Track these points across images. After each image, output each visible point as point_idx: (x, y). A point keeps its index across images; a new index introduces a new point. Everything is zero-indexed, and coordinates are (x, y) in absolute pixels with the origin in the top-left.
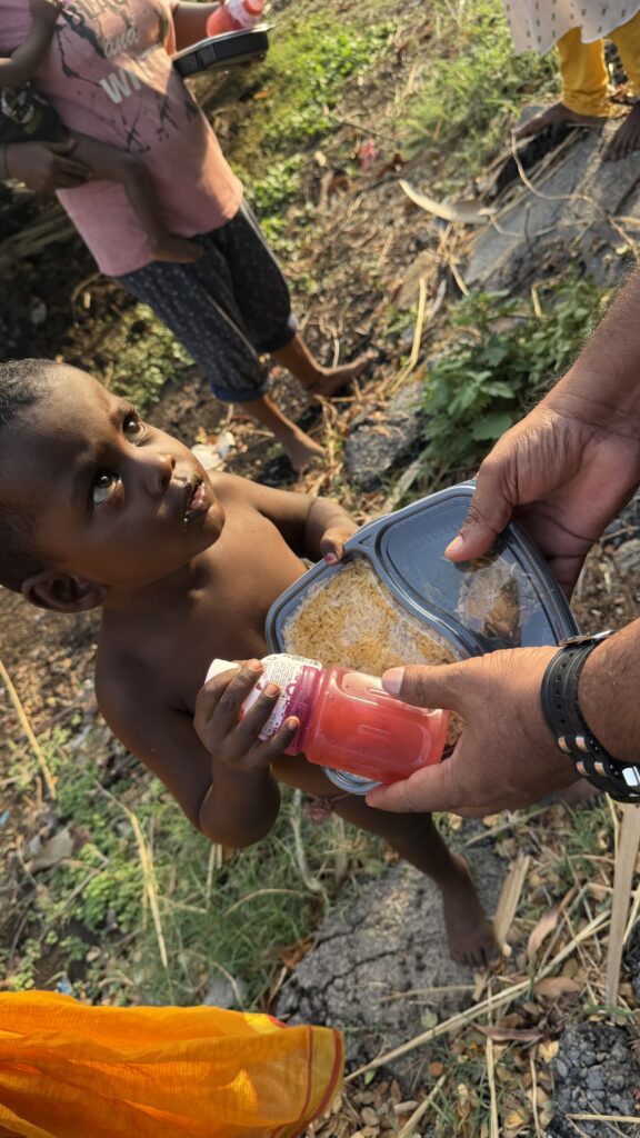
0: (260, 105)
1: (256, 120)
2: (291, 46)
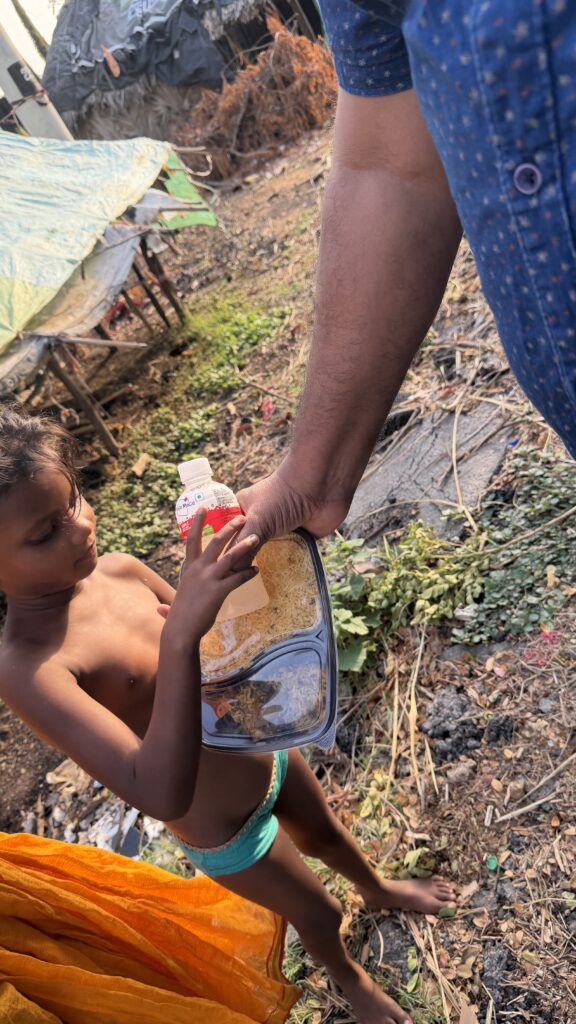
0: (186, 361)
1: (183, 372)
2: (211, 317)
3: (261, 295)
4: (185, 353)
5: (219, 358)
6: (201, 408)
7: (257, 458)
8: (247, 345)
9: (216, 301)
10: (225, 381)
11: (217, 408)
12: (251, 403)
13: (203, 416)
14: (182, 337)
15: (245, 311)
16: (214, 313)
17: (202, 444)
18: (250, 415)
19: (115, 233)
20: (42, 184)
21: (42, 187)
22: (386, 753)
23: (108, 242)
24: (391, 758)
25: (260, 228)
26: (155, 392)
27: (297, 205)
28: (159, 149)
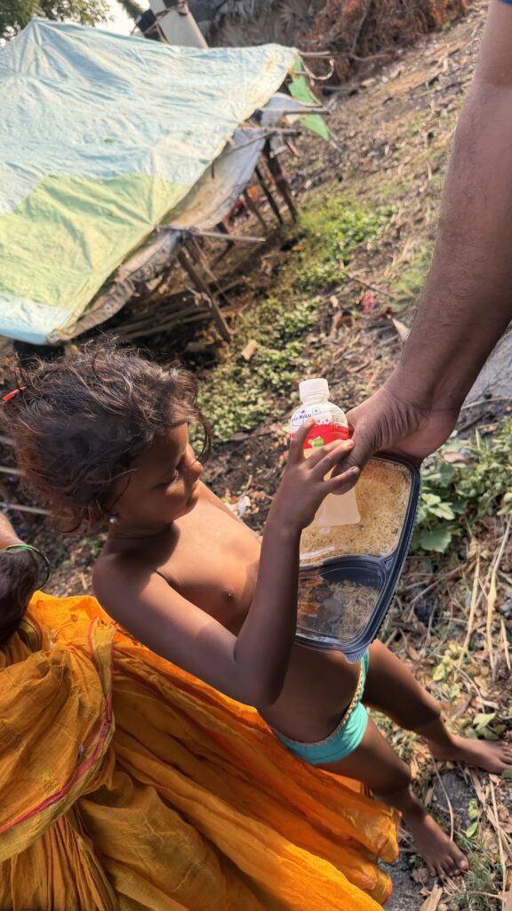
0: (295, 256)
1: (291, 266)
2: (321, 214)
3: (370, 194)
4: (295, 248)
5: (326, 253)
6: (306, 300)
7: (354, 349)
8: (353, 242)
9: (326, 199)
10: (330, 276)
11: (320, 301)
12: (353, 297)
13: (307, 308)
14: (294, 234)
15: (353, 209)
16: (324, 211)
17: (305, 333)
18: (351, 308)
19: (243, 135)
20: (181, 89)
21: (180, 91)
22: (462, 628)
23: (237, 144)
24: (466, 632)
25: (373, 131)
26: (265, 284)
27: (410, 108)
28: (286, 55)
